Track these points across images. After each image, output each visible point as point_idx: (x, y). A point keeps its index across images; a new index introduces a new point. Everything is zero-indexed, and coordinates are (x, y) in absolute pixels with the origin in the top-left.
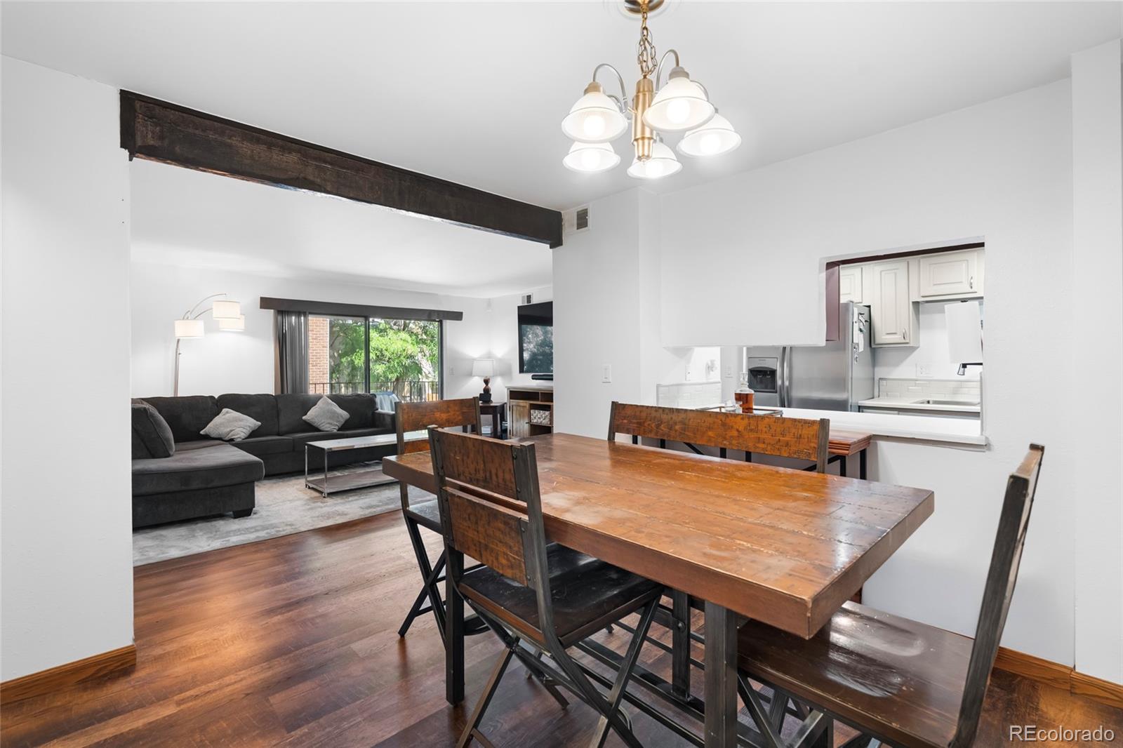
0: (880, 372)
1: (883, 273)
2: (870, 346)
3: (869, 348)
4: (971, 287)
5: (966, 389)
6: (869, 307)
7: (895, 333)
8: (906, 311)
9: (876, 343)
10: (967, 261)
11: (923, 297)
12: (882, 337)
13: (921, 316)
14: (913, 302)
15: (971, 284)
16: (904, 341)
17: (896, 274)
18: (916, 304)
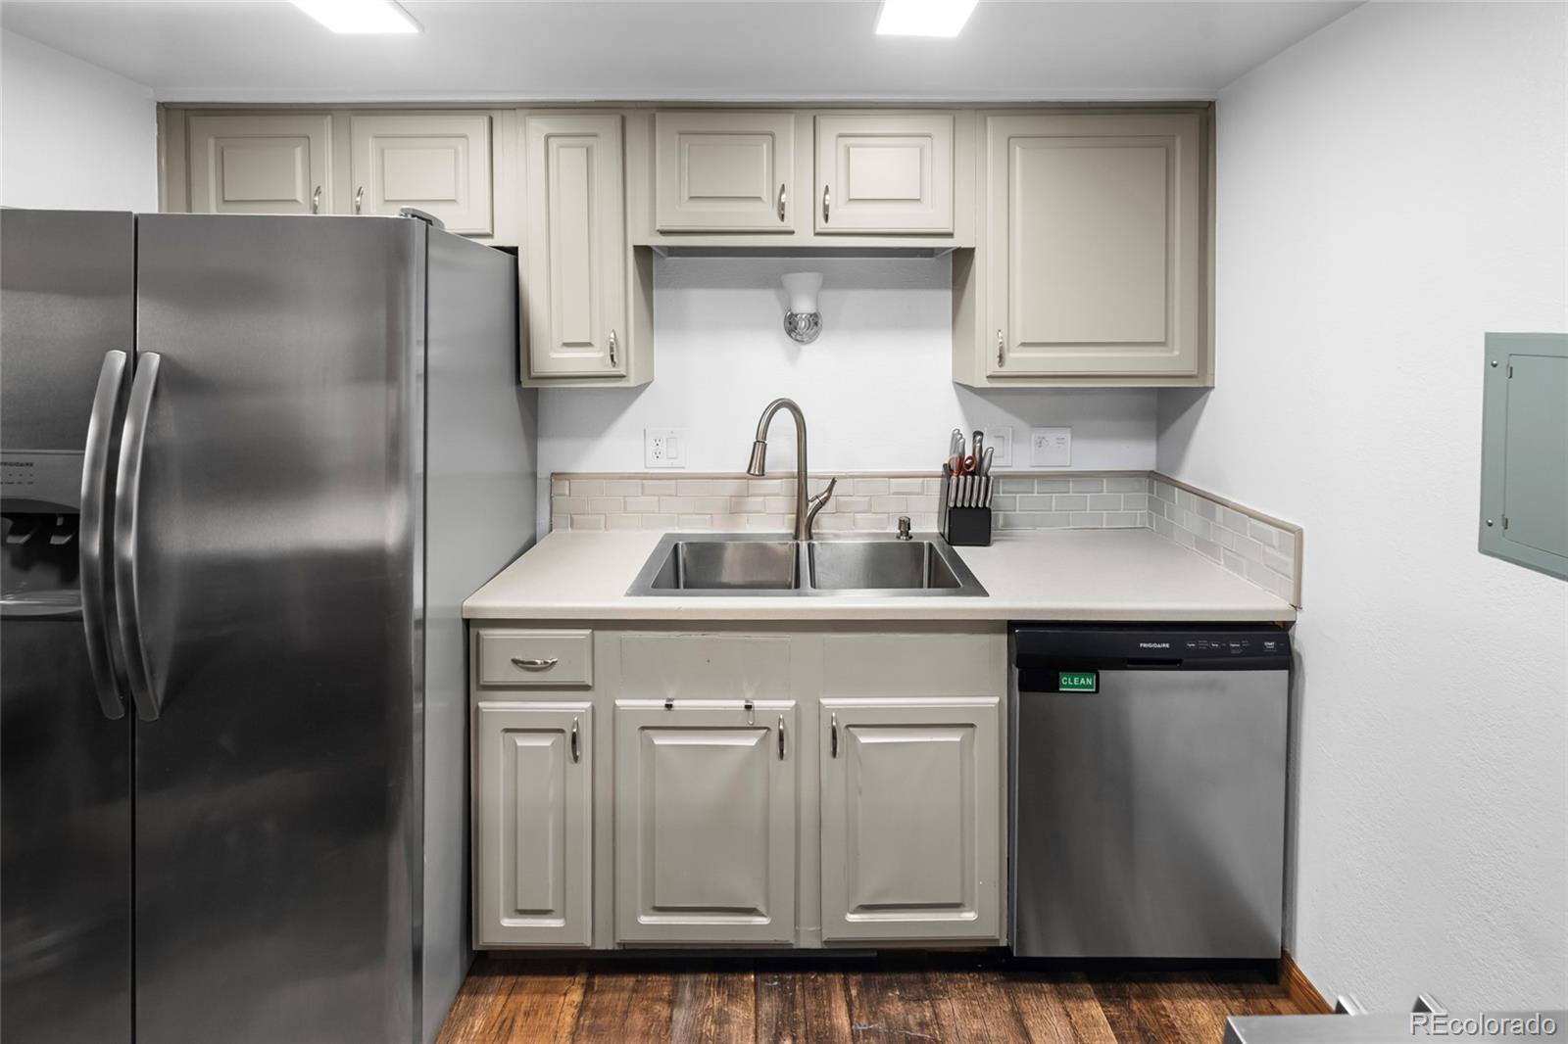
0: (555, 454)
1: (554, 142)
2: (518, 381)
3: (512, 390)
4: (782, 217)
5: (760, 499)
6: (513, 251)
7: (589, 344)
8: (617, 274)
9: (533, 374)
10: (772, 135)
11: (663, 233)
12: (553, 356)
13: (655, 292)
14: (637, 248)
15: (782, 206)
16: (611, 370)
17: (589, 151)
18: (644, 253)
